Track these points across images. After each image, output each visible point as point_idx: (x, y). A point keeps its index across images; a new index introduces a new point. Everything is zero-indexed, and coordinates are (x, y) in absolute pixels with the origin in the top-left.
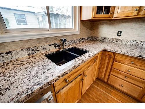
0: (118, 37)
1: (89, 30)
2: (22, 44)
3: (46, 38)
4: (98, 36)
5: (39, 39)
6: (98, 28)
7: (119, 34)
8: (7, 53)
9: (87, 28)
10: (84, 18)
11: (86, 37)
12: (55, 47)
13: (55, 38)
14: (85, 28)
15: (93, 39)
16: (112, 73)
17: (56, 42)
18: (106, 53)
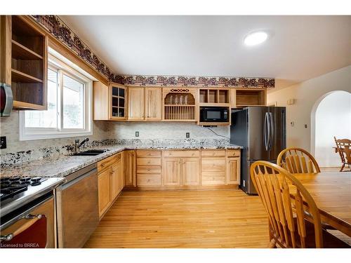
0: (137, 138)
1: (102, 132)
2: (39, 144)
3: (60, 139)
4: (116, 138)
5: (54, 139)
6: (114, 129)
7: (137, 134)
8: (27, 153)
9: (101, 129)
10: (97, 118)
11: (100, 140)
12: (68, 150)
13: (68, 139)
14: (98, 129)
15: (110, 142)
16: (138, 172)
17: (68, 144)
18: (128, 152)
